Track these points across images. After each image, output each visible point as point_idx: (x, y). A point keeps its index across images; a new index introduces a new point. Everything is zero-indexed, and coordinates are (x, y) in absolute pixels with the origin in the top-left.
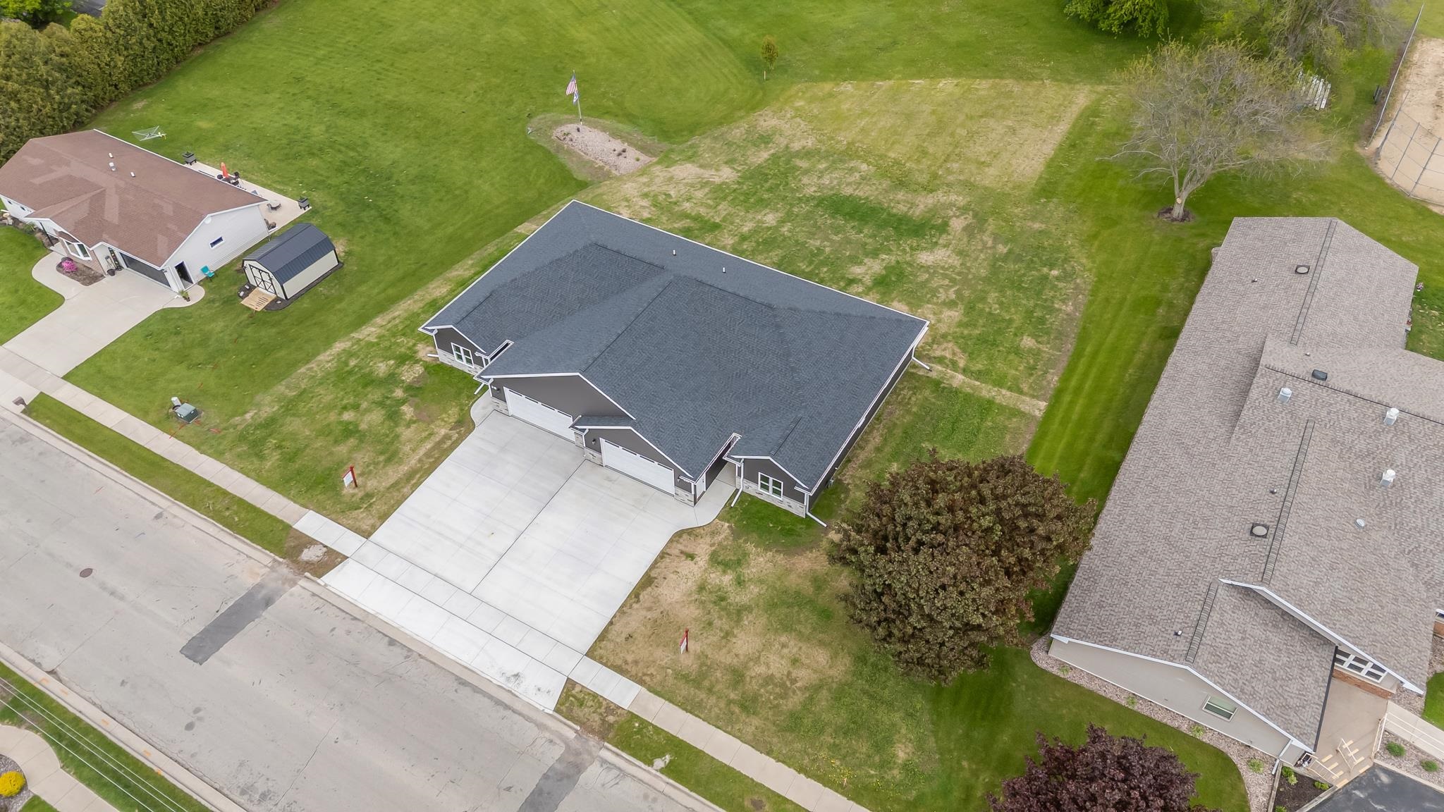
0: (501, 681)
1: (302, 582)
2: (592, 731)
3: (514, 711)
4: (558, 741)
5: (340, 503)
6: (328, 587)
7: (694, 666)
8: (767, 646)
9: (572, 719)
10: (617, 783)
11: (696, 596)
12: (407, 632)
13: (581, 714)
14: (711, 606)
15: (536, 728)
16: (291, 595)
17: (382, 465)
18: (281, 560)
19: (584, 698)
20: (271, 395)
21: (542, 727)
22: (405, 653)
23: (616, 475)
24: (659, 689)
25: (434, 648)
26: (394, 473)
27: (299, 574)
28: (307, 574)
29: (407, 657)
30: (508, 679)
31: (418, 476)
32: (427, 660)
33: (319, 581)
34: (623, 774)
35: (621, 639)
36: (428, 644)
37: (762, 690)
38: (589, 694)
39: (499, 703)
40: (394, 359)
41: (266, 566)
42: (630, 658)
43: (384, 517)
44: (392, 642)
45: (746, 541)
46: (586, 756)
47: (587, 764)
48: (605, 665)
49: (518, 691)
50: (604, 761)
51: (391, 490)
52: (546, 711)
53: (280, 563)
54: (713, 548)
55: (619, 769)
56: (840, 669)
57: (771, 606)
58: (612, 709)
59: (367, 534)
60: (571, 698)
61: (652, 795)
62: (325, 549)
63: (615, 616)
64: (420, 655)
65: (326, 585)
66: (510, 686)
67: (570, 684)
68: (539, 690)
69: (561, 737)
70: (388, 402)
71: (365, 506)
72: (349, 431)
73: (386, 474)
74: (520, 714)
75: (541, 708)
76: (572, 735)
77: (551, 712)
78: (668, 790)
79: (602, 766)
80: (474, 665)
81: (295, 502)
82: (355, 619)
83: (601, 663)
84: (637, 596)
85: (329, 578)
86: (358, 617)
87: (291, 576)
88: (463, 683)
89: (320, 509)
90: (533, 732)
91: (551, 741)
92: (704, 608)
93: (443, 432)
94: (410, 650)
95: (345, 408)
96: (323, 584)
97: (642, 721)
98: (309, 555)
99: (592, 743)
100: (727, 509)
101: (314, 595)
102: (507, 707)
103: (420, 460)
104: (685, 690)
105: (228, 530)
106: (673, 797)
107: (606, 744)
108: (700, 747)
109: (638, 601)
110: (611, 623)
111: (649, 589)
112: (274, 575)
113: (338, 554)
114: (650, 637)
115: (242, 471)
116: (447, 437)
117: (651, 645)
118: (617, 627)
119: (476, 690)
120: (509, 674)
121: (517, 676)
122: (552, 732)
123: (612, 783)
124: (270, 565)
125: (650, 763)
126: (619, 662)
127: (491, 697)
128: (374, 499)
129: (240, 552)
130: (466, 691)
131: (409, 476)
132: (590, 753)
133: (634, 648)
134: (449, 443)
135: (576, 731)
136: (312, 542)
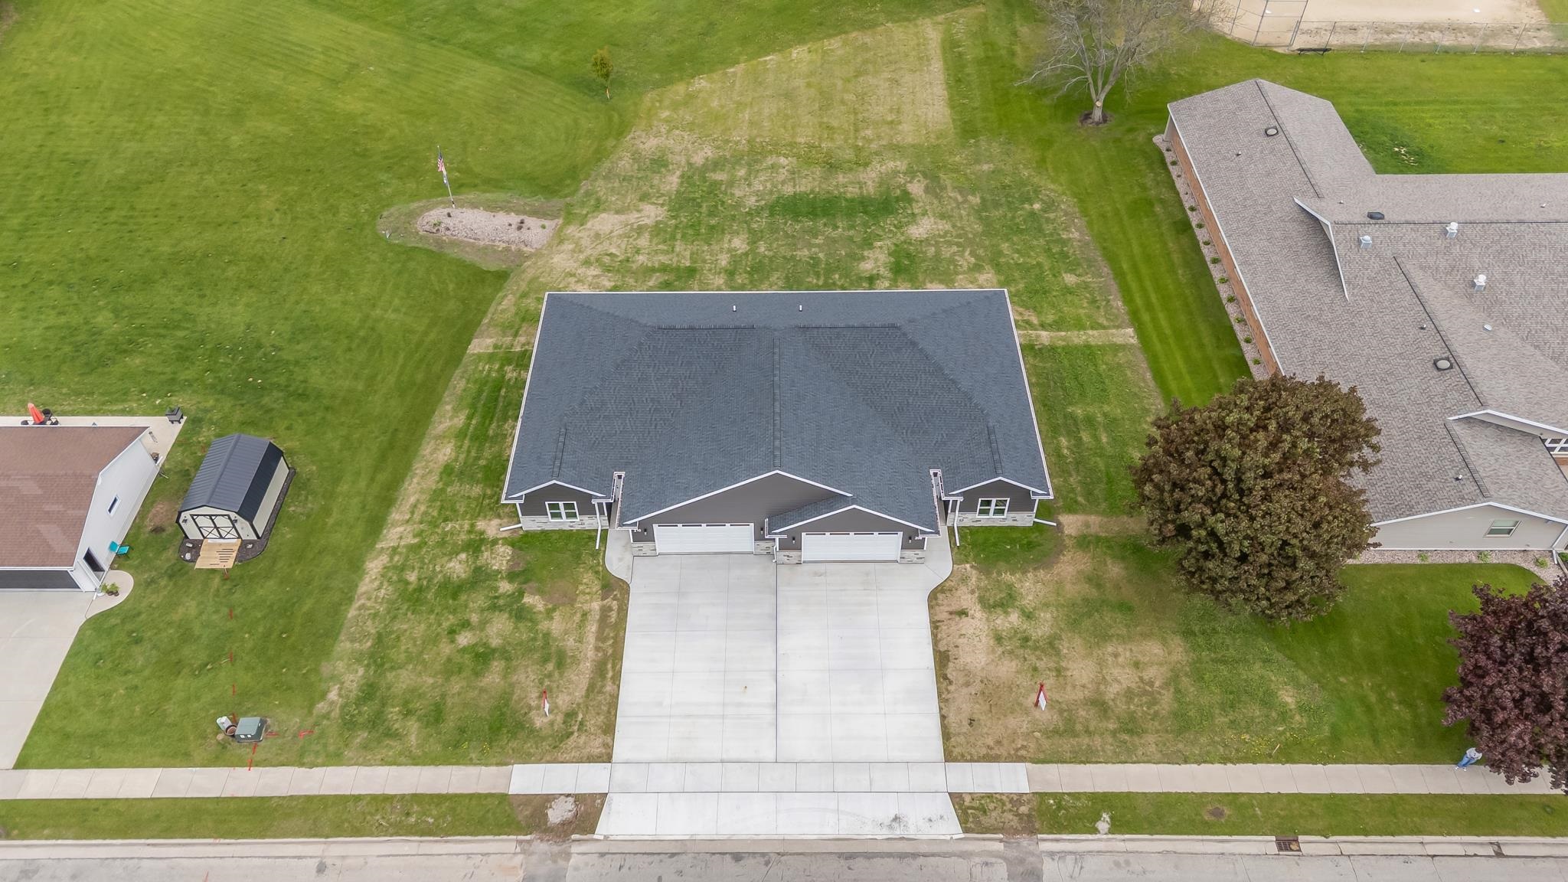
0: (884, 833)
1: (575, 849)
2: (1016, 832)
3: (925, 855)
4: (993, 860)
5: (543, 739)
6: (612, 838)
7: (1055, 717)
8: (1101, 663)
9: (987, 830)
10: (1082, 868)
11: (1000, 649)
12: (744, 837)
13: (993, 821)
14: (1022, 651)
15: (961, 860)
16: (576, 869)
17: (556, 674)
18: (528, 837)
19: (981, 804)
20: (341, 659)
21: (963, 855)
22: (762, 860)
23: (822, 567)
24: (1042, 756)
25: (787, 837)
26: (579, 678)
27: (564, 841)
28: (574, 837)
29: (767, 863)
30: (890, 827)
31: (609, 666)
32: (791, 854)
33: (595, 836)
34: (1079, 856)
35: (966, 728)
36: (776, 837)
37: (1132, 707)
38: (983, 797)
39: (902, 856)
40: (463, 550)
41: (515, 854)
42: (990, 742)
43: (609, 729)
44: (737, 857)
45: (999, 574)
46: (1032, 859)
47: (1039, 866)
48: (972, 760)
49: (911, 832)
50: (1052, 854)
51: (592, 696)
52: (955, 837)
53: (528, 842)
54: (977, 595)
55: (1071, 853)
56: (1178, 652)
57: (1074, 624)
58: (1017, 800)
59: (608, 758)
60: (970, 811)
61: (1121, 859)
62: (571, 800)
63: (941, 709)
64: (778, 854)
65: (606, 838)
66: (898, 832)
67: (956, 798)
68: (930, 820)
69: (991, 854)
70: (501, 602)
71: (576, 728)
72: (482, 656)
73: (570, 682)
74: (933, 855)
75: (948, 837)
76: (1000, 846)
77: (962, 836)
78: (1130, 846)
79: (1053, 859)
80: (844, 833)
81: (486, 765)
82: (673, 855)
83: (967, 761)
84: (945, 678)
85: (605, 828)
86: (674, 851)
87: (556, 849)
88: (850, 856)
89: (526, 758)
90: (961, 865)
91: (987, 864)
92: (1017, 657)
93: (596, 605)
94: (763, 855)
95: (452, 632)
96: (602, 838)
97: (1054, 795)
98: (556, 815)
99: (1025, 843)
100: (956, 550)
101: (602, 855)
102: (915, 856)
103: (597, 649)
104: (1066, 744)
105: (431, 838)
106: (1140, 850)
107: (1039, 836)
108: (1125, 790)
109: (951, 683)
110: (943, 717)
111: (951, 664)
112: (534, 859)
113: (593, 796)
114: (991, 711)
115: (384, 762)
116: (605, 611)
117: (999, 719)
118: (952, 718)
119: (869, 856)
120: (887, 822)
121: (896, 819)
122: (979, 854)
123: (1077, 870)
124: (518, 850)
125: (1096, 831)
126: (984, 751)
127: (890, 855)
128: (580, 716)
129: (469, 855)
130: (860, 864)
131: (600, 670)
132: (1032, 854)
133: (985, 730)
134: (614, 615)
135: (1001, 841)
136: (547, 800)
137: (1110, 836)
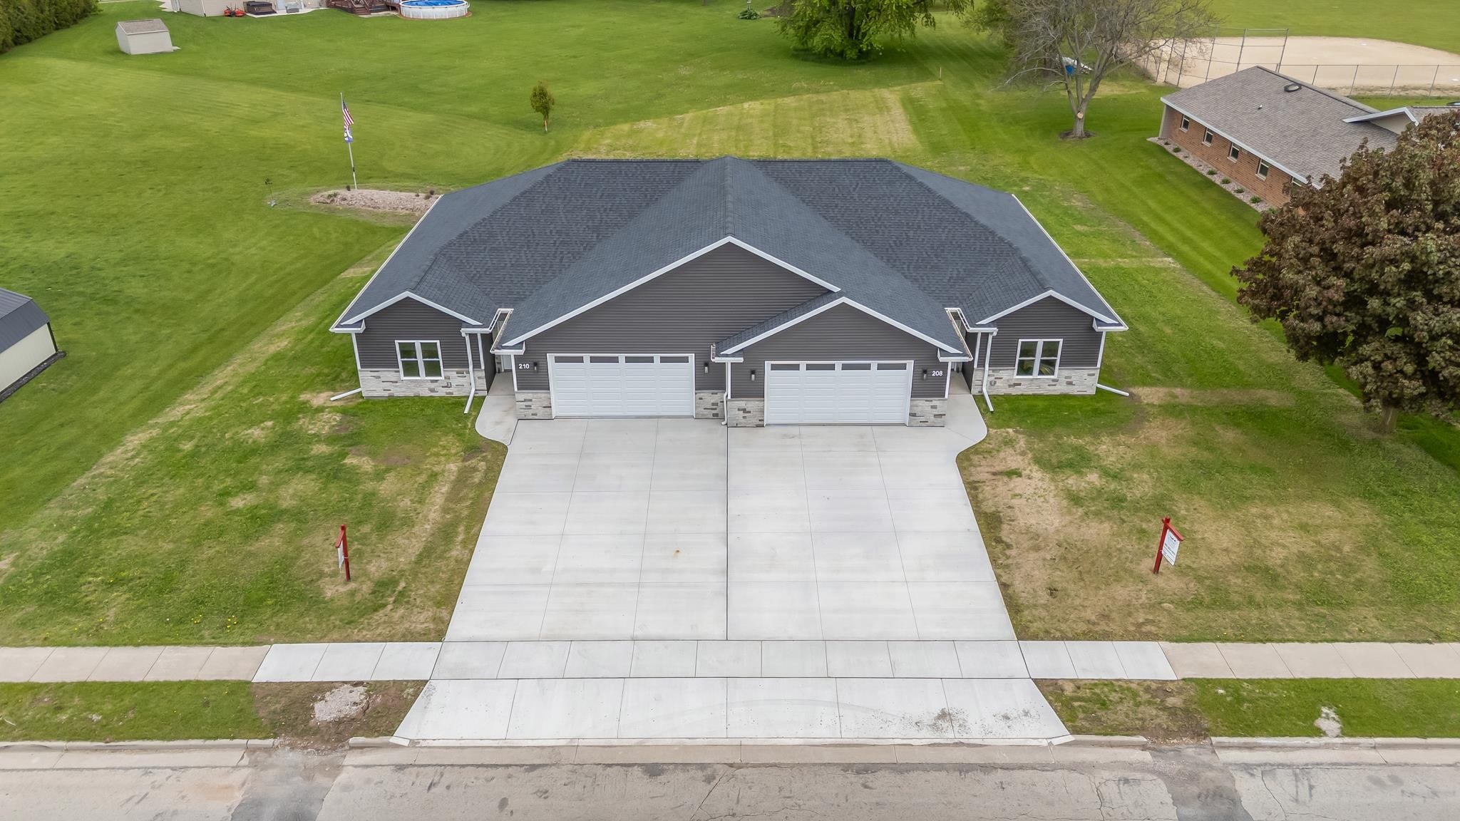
0: (927, 736)
1: (352, 759)
2: (1169, 734)
3: (1005, 768)
4: (1138, 775)
5: (333, 612)
6: (424, 744)
7: (1192, 585)
8: (1246, 525)
9: (1115, 731)
10: (1311, 787)
11: (1080, 510)
12: (669, 742)
13: (1121, 718)
14: (1115, 512)
15: (1075, 774)
16: (347, 788)
17: (374, 538)
18: (269, 742)
19: (1095, 694)
21: (1075, 767)
22: (700, 775)
24: (1185, 633)
25: (745, 742)
26: (408, 546)
27: (334, 749)
28: (352, 741)
29: (709, 779)
30: (934, 726)
31: (461, 529)
32: (754, 766)
33: (393, 740)
34: (1300, 771)
35: (1044, 598)
36: (727, 742)
38: (1095, 685)
39: (963, 769)
40: (271, 419)
41: (236, 767)
42: (1090, 614)
43: (448, 599)
44: (653, 770)
45: (1059, 437)
46: (1210, 774)
47: (1228, 784)
48: (1064, 638)
49: (975, 735)
50: (1247, 768)
51: (425, 562)
52: (1056, 742)
53: (267, 750)
54: (1030, 456)
55: (1282, 765)
58: (1158, 690)
59: (439, 635)
60: (1076, 704)
61: (1383, 774)
62: (361, 689)
63: (998, 577)
64: (731, 765)
65: (414, 743)
66: (950, 735)
67: (1050, 688)
68: (1006, 718)
69: (1130, 766)
70: (310, 464)
71: (391, 600)
72: (261, 520)
73: (394, 545)
74: (1021, 767)
75: (1045, 743)
76: (1147, 756)
77: (1071, 738)
78: (1391, 756)
79: (1252, 775)
80: (849, 735)
81: (225, 645)
82: (533, 767)
83: (1054, 639)
84: (999, 541)
85: (407, 731)
86: (537, 762)
87: (315, 759)
88: (865, 769)
89: (293, 635)
90: (1079, 783)
91: (1126, 781)
92: (1109, 518)
93: (453, 467)
94: (702, 766)
96: (406, 743)
97: (1225, 683)
98: (324, 711)
99: (1190, 751)
100: (989, 415)
101: (400, 768)
102: (987, 768)
103: (445, 510)
104: (1224, 619)
105: (88, 744)
106: (1412, 762)
107: (1215, 739)
108: (1351, 676)
109: (1009, 546)
110: (1004, 586)
111: (1005, 526)
112: (271, 774)
113: (400, 685)
114: (1082, 580)
115: (46, 642)
116: (462, 480)
117: (1098, 588)
118: (1019, 585)
119: (901, 769)
120: (928, 719)
121: (944, 715)
122: (1106, 767)
123: (1304, 791)
124: (245, 761)
126: (1081, 627)
127: (940, 767)
128: (403, 584)
129: (147, 771)
130: (882, 781)
131: (446, 533)
132: (1210, 767)
133: (1077, 602)
135: (1144, 747)
136: (320, 690)
137: (1347, 740)
